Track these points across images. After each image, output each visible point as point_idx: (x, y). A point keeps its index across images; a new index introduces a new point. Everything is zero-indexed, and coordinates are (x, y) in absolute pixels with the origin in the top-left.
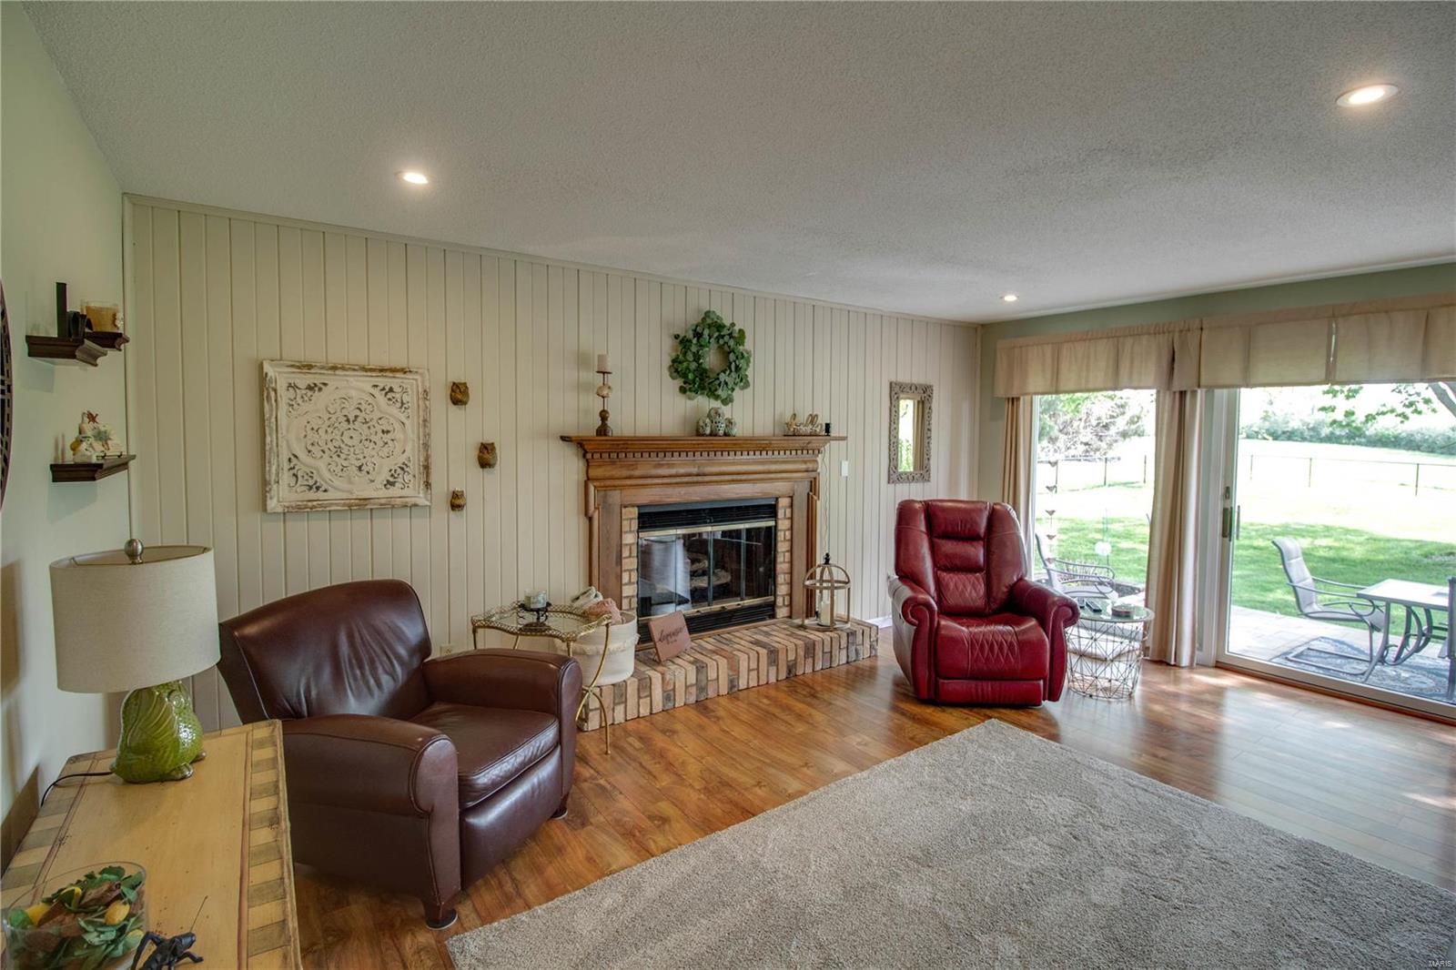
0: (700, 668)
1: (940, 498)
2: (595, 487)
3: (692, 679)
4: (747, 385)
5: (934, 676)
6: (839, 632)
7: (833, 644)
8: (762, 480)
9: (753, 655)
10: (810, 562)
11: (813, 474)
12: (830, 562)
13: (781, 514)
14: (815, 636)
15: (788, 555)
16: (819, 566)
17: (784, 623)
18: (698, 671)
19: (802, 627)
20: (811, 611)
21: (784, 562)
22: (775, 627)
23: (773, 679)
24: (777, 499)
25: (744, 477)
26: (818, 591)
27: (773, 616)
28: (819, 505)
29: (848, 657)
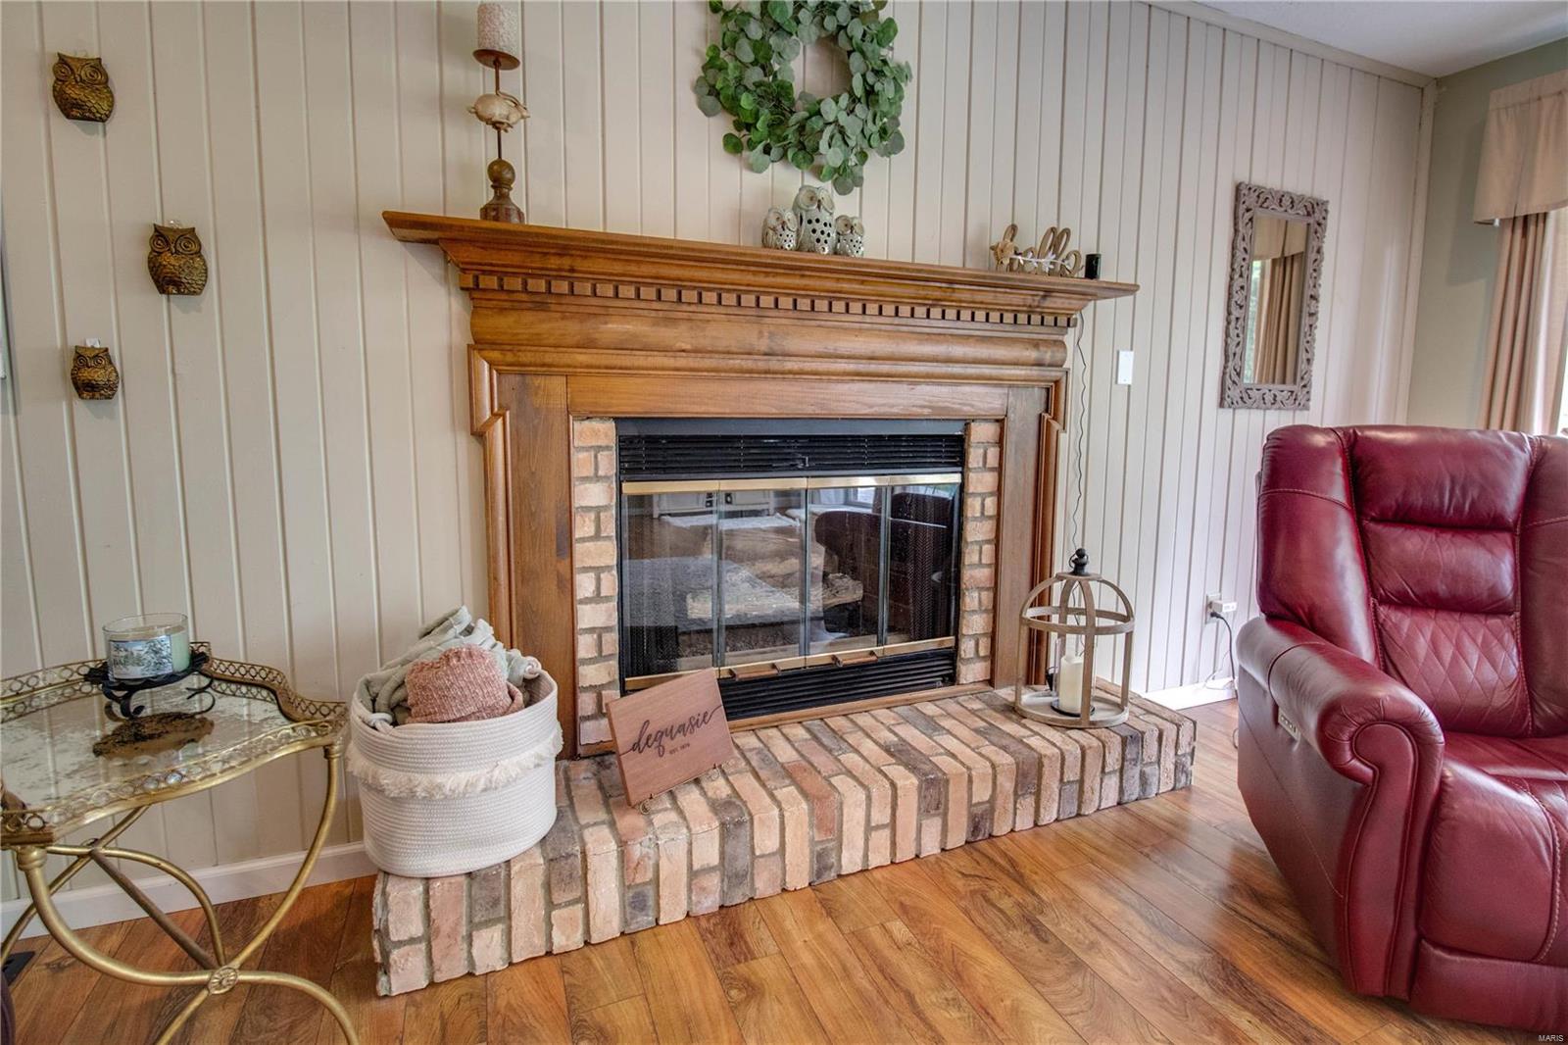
0: (733, 819)
1: (1397, 423)
2: (491, 364)
3: (708, 852)
4: (898, 145)
5: (1410, 935)
6: (1103, 733)
7: (1088, 760)
8: (930, 378)
9: (880, 791)
10: (1039, 567)
11: (1054, 374)
12: (1087, 569)
13: (974, 457)
14: (1045, 741)
15: (988, 549)
16: (1060, 578)
17: (975, 695)
18: (726, 832)
19: (1013, 710)
20: (1037, 672)
21: (980, 564)
22: (952, 707)
23: (931, 847)
24: (967, 425)
25: (885, 368)
26: (1054, 636)
27: (951, 679)
28: (1066, 442)
29: (1121, 791)
